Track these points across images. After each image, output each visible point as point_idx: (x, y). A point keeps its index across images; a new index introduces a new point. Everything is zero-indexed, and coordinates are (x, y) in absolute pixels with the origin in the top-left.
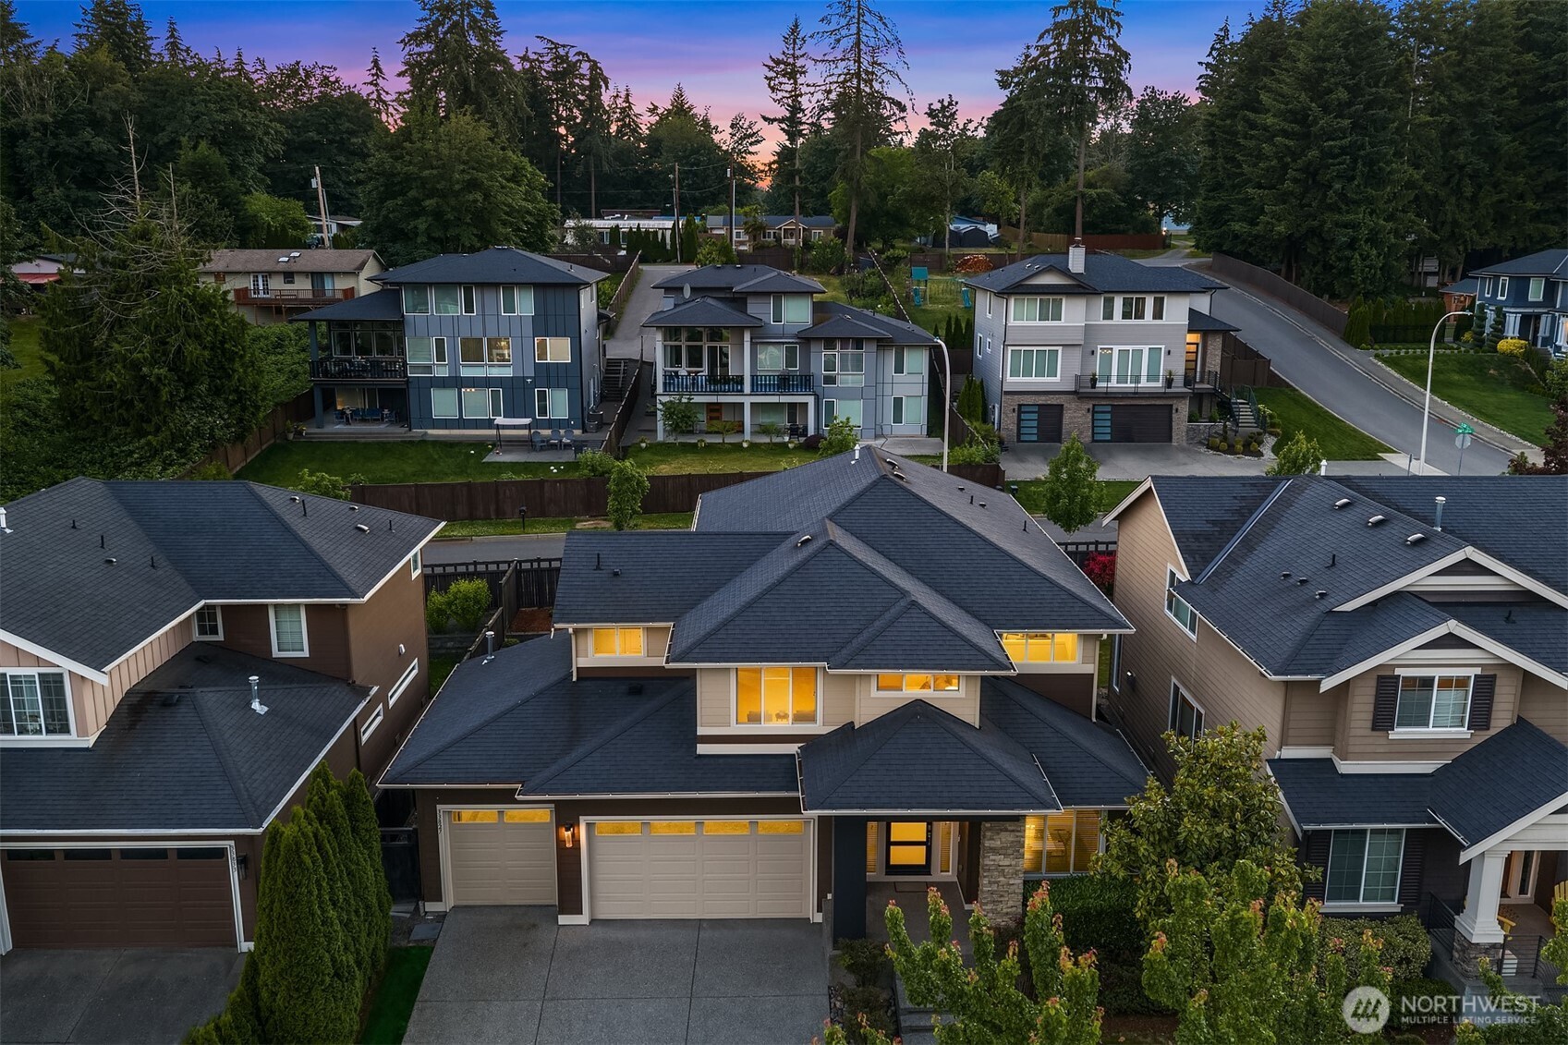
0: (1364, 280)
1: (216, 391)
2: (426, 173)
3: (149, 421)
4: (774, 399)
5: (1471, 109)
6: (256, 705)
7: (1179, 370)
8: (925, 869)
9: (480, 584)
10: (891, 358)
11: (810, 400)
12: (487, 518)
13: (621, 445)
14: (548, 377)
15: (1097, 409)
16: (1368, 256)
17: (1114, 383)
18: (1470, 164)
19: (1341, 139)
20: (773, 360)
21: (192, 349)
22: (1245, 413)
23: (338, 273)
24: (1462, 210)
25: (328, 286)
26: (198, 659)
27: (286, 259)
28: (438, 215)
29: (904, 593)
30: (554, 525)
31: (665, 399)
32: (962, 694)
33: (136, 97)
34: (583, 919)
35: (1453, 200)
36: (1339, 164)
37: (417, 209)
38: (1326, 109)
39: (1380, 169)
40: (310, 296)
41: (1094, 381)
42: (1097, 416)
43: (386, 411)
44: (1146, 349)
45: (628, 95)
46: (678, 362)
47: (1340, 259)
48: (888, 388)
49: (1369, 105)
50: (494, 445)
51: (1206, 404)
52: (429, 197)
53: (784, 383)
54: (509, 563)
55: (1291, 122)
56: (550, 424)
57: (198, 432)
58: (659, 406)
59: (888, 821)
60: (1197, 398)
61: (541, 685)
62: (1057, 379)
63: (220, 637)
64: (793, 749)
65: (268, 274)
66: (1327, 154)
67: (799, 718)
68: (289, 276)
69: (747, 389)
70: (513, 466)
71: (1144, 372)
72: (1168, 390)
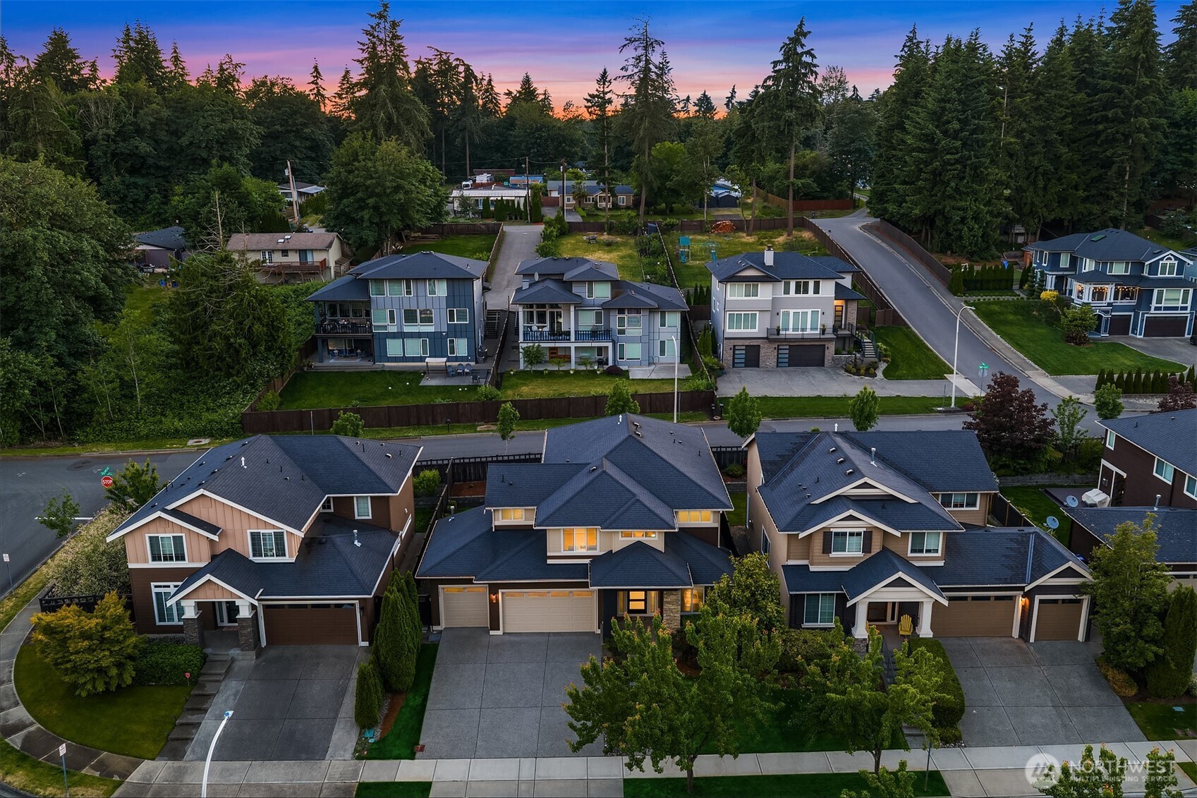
0: (970, 244)
1: (269, 349)
2: (369, 182)
3: (233, 368)
4: (589, 345)
5: (1043, 130)
6: (356, 543)
7: (830, 323)
8: (644, 611)
9: (435, 472)
10: (658, 317)
11: (610, 345)
12: (427, 424)
13: (499, 372)
14: (455, 332)
15: (780, 347)
16: (973, 228)
17: (790, 332)
18: (1042, 166)
19: (956, 154)
20: (588, 321)
21: (257, 327)
22: (869, 349)
23: (316, 250)
24: (1038, 195)
25: (310, 259)
26: (325, 521)
27: (282, 241)
28: (376, 208)
29: (634, 495)
30: (465, 428)
31: (524, 345)
32: (657, 538)
33: (166, 113)
34: (500, 633)
35: (1031, 189)
36: (954, 170)
37: (362, 204)
38: (945, 133)
39: (981, 172)
40: (299, 264)
41: (778, 330)
42: (780, 352)
43: (359, 351)
44: (809, 311)
45: (490, 80)
46: (531, 320)
47: (956, 230)
48: (656, 336)
49: (973, 132)
50: (425, 373)
51: (847, 341)
52: (370, 197)
53: (594, 334)
54: (448, 460)
55: (925, 141)
56: (457, 359)
57: (260, 373)
58: (521, 350)
59: (629, 590)
60: (841, 340)
61: (478, 534)
62: (756, 330)
63: (332, 510)
64: (587, 561)
65: (271, 252)
66: (948, 163)
67: (590, 549)
68: (285, 252)
69: (573, 339)
70: (438, 389)
71: (809, 326)
72: (822, 337)
